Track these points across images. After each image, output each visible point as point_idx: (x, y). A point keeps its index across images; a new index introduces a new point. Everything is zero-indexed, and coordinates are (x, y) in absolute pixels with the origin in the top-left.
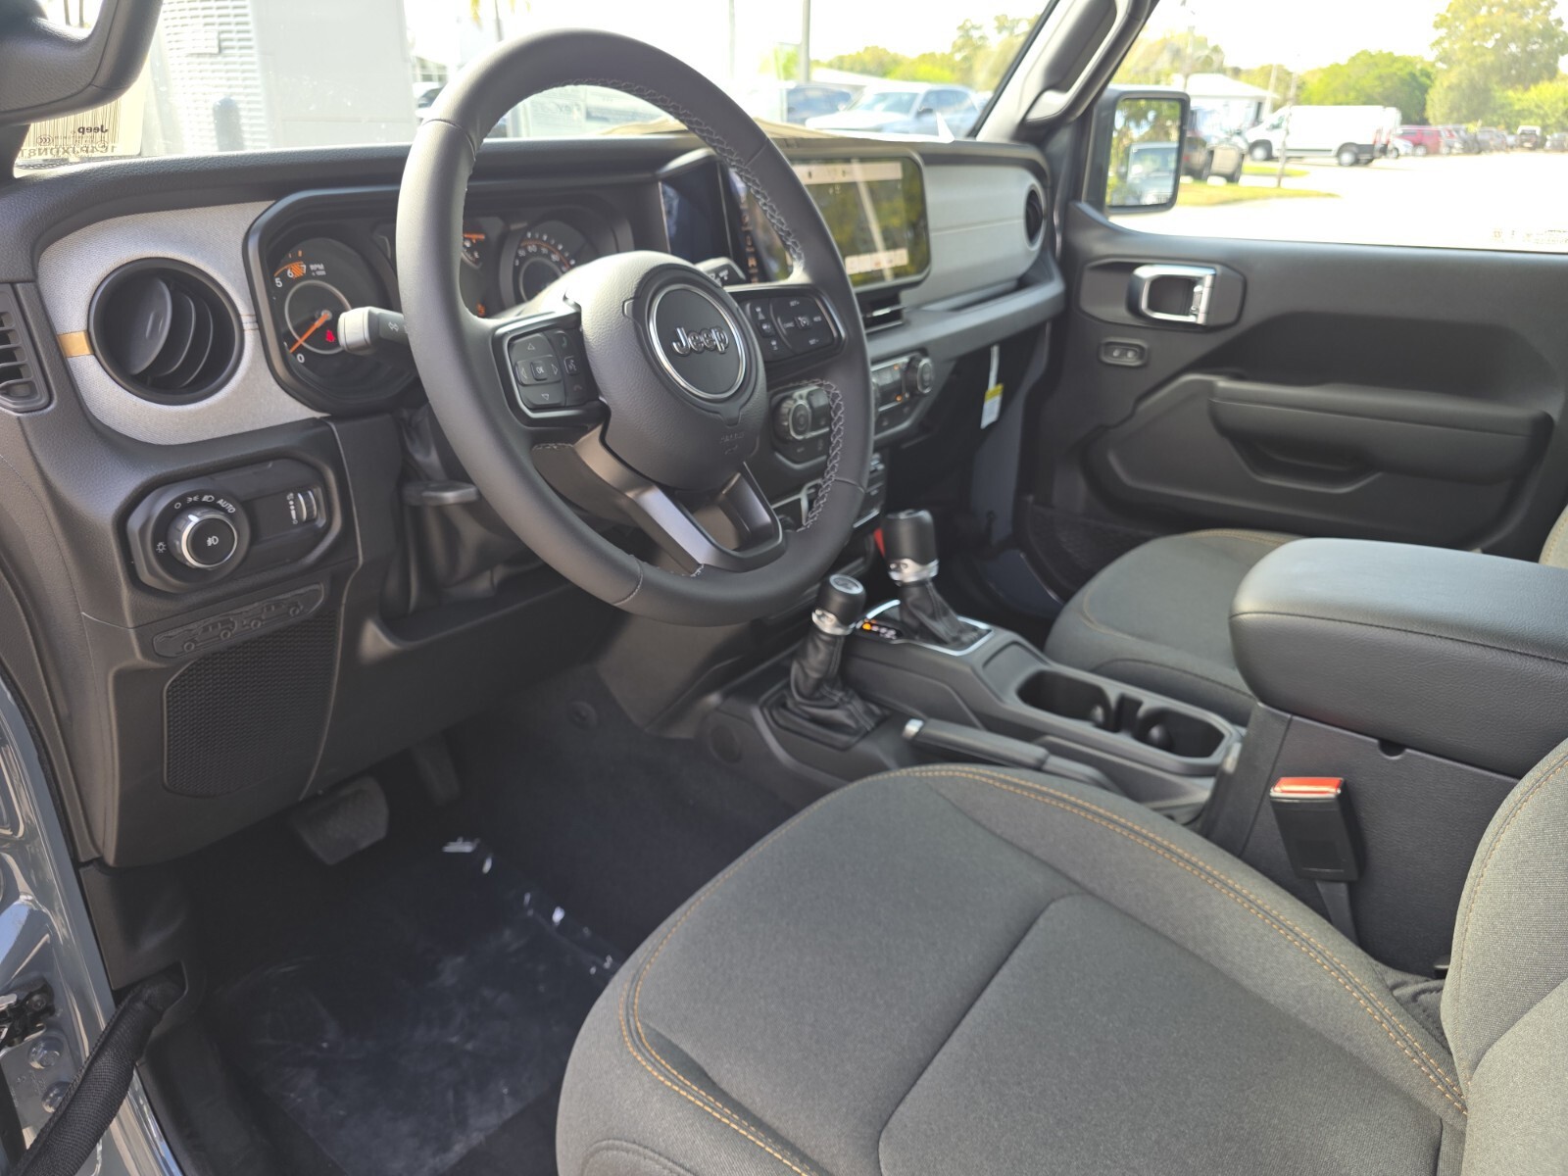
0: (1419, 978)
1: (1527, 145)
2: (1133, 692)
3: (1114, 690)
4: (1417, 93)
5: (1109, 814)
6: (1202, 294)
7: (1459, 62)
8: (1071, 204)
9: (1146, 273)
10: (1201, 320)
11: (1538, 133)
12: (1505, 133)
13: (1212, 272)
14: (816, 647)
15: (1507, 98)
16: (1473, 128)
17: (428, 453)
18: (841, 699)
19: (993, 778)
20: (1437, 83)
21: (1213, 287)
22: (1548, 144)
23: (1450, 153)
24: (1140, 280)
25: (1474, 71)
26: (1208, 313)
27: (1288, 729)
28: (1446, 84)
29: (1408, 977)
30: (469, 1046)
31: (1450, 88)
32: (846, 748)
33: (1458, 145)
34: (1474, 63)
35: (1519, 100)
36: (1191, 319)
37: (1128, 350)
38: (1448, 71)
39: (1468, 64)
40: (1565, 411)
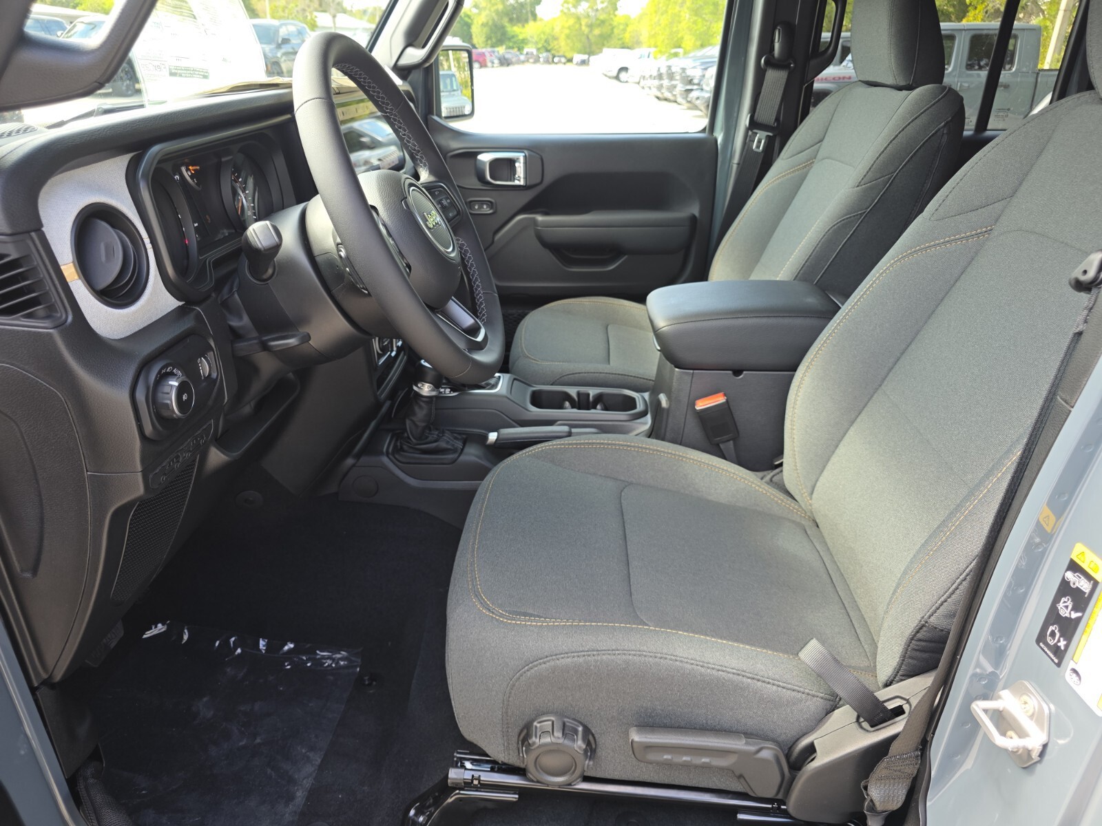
0: (770, 472)
1: (531, 60)
2: (583, 389)
3: (573, 391)
4: (465, 28)
5: (625, 443)
6: (520, 167)
7: (485, 9)
8: (428, 117)
9: (486, 158)
10: (522, 183)
11: (535, 53)
12: (518, 53)
13: (523, 154)
14: (421, 407)
15: (514, 31)
16: (501, 50)
17: (241, 318)
18: (438, 435)
19: (563, 444)
20: (475, 21)
21: (525, 163)
22: (541, 60)
23: (493, 67)
24: (483, 163)
25: (494, 14)
26: (526, 178)
27: (692, 377)
28: (480, 23)
29: (765, 473)
30: (258, 741)
31: (483, 25)
32: (454, 461)
33: (496, 61)
34: (493, 9)
35: (521, 33)
36: (517, 183)
37: (483, 204)
38: (479, 14)
39: (490, 10)
40: (701, 212)
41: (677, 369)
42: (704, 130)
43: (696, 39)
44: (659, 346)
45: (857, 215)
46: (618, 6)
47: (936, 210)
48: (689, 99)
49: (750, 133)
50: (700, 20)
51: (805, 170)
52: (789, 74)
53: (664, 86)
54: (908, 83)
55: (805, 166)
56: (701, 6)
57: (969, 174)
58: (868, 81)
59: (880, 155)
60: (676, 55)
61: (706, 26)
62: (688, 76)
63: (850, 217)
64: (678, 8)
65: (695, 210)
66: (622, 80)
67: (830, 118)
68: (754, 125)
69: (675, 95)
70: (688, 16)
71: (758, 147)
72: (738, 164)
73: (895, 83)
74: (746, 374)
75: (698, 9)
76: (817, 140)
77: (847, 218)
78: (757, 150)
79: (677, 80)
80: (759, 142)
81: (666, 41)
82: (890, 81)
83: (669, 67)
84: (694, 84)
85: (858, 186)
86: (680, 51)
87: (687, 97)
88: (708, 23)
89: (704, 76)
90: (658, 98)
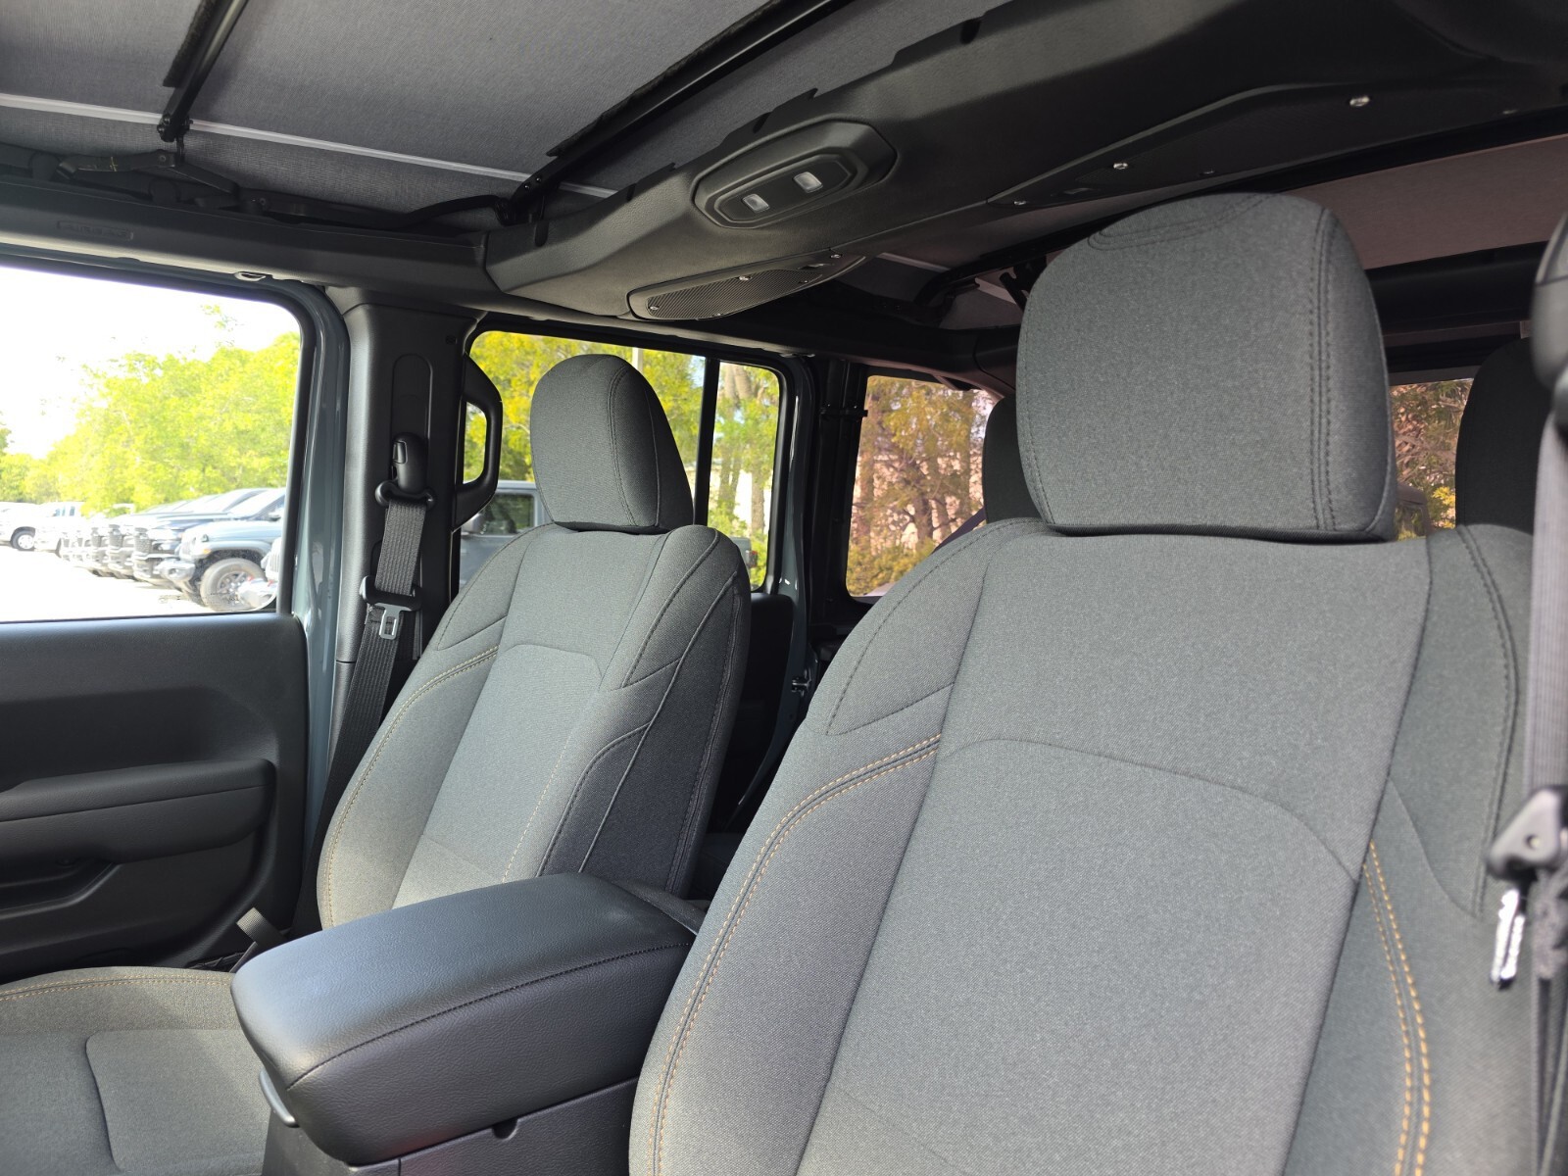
40: (282, 754)
41: (354, 1169)
42: (271, 607)
43: (157, 490)
44: (291, 1112)
45: (634, 734)
46: (8, 441)
47: (834, 716)
48: (155, 573)
49: (370, 608)
50: (160, 465)
51: (482, 664)
52: (427, 512)
53: (107, 553)
54: (652, 522)
55: (482, 660)
56: (161, 448)
57: (869, 652)
58: (574, 523)
59: (652, 632)
60: (123, 511)
61: (171, 473)
62: (152, 541)
63: (624, 739)
64: (120, 449)
65: (271, 753)
66: (23, 546)
67: (513, 580)
68: (375, 594)
69: (130, 568)
70: (139, 460)
71: (388, 631)
72: (352, 663)
73: (631, 523)
74: (522, 1124)
75: (155, 450)
76: (496, 616)
77: (619, 742)
78: (387, 637)
79: (132, 546)
80: (389, 622)
81: (103, 493)
82: (623, 521)
83: (115, 528)
84: (163, 552)
85: (626, 685)
86: (131, 507)
87: (152, 569)
88: (174, 470)
89: (179, 540)
90: (95, 572)
